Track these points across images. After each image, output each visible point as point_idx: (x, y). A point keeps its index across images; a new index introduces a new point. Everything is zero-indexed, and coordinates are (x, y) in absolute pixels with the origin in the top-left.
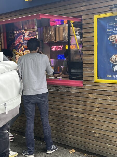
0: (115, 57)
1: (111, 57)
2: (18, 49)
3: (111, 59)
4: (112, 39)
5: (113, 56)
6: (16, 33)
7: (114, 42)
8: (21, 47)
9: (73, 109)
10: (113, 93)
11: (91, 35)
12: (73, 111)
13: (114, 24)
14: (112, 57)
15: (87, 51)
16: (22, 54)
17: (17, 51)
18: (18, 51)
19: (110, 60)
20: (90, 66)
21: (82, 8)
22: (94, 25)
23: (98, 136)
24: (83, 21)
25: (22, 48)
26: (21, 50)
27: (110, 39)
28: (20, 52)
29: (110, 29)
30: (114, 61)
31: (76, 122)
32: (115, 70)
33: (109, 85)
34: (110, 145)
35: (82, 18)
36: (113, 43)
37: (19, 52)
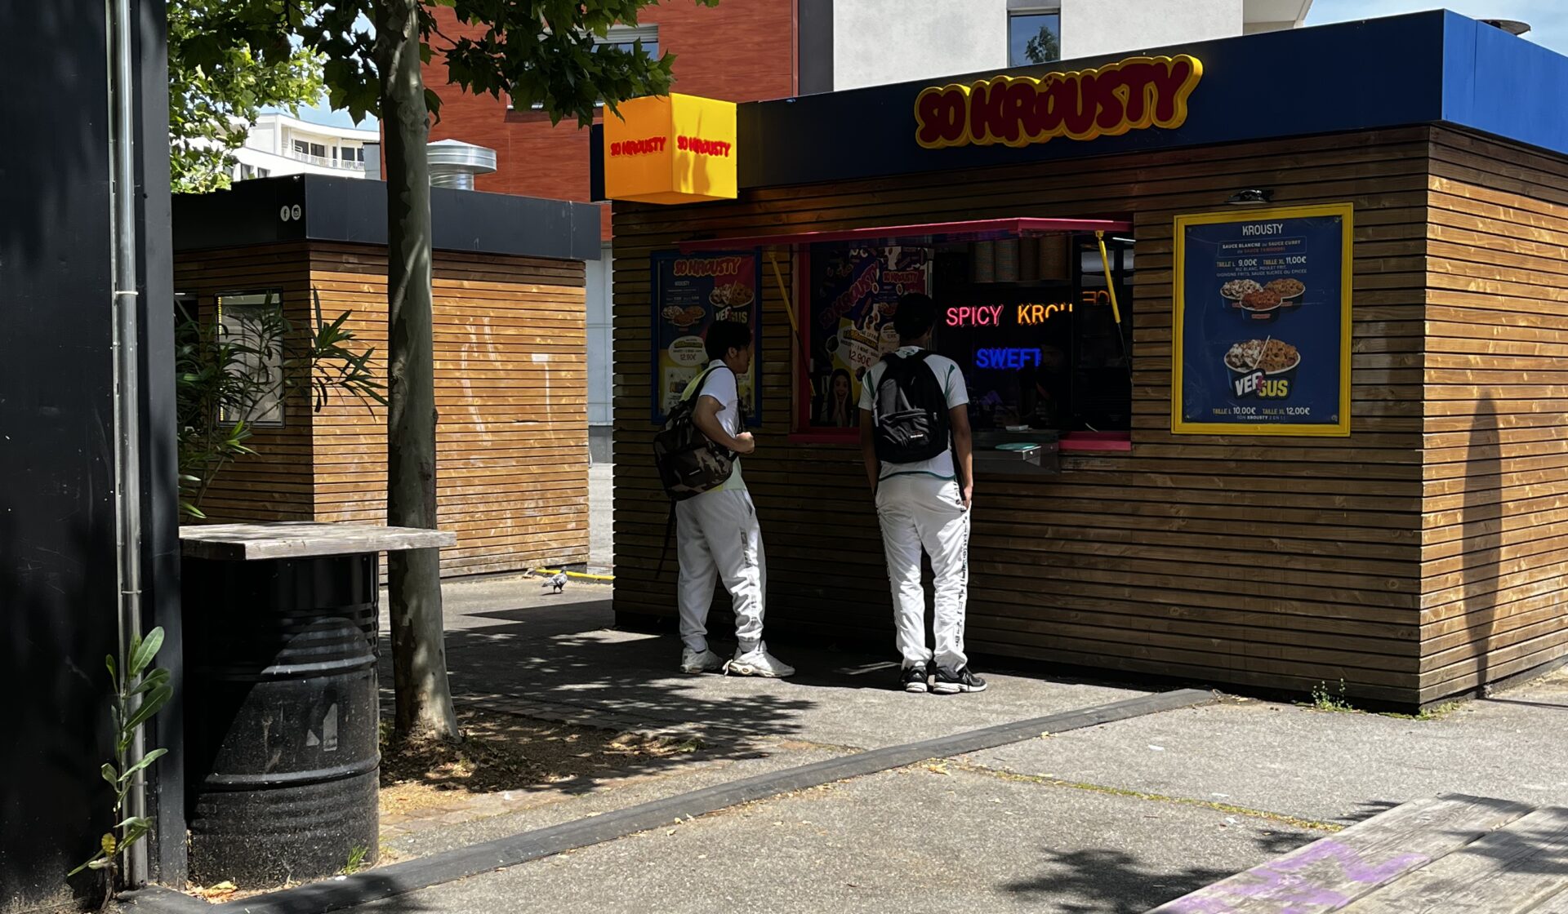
0: (1240, 350)
1: (1228, 350)
2: (860, 320)
3: (1229, 356)
4: (1232, 294)
5: (1236, 345)
6: (855, 257)
7: (1238, 301)
8: (871, 309)
9: (1092, 533)
10: (1233, 465)
11: (1163, 277)
12: (1091, 537)
13: (1240, 246)
14: (1231, 350)
15: (1149, 330)
16: (872, 339)
17: (856, 325)
18: (861, 328)
19: (1225, 360)
20: (1156, 379)
21: (1136, 189)
22: (1172, 245)
23: (1181, 614)
24: (1136, 230)
25: (873, 314)
26: (870, 322)
27: (1224, 293)
28: (867, 331)
29: (1226, 260)
30: (1238, 364)
31: (1099, 576)
32: (1240, 393)
33: (1221, 441)
34: (1219, 641)
35: (1132, 220)
36: (1235, 305)
37: (865, 329)
